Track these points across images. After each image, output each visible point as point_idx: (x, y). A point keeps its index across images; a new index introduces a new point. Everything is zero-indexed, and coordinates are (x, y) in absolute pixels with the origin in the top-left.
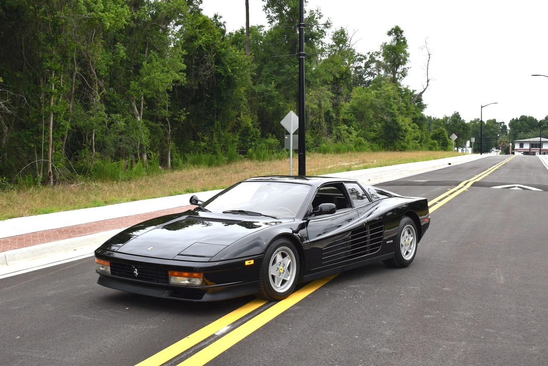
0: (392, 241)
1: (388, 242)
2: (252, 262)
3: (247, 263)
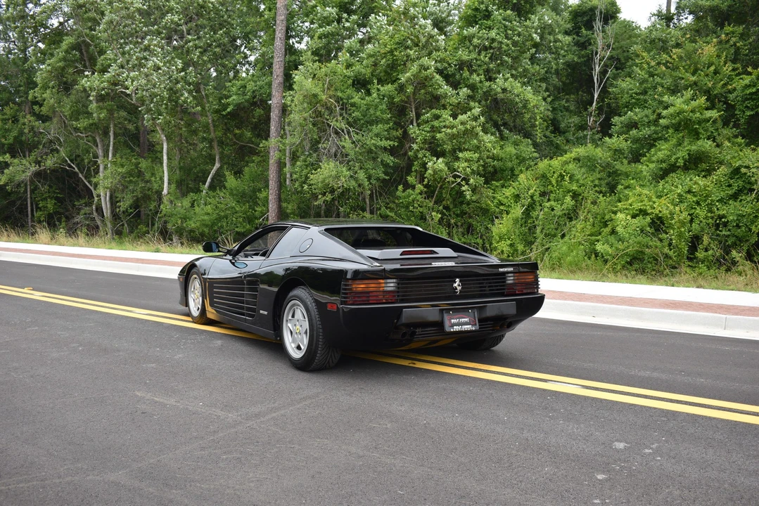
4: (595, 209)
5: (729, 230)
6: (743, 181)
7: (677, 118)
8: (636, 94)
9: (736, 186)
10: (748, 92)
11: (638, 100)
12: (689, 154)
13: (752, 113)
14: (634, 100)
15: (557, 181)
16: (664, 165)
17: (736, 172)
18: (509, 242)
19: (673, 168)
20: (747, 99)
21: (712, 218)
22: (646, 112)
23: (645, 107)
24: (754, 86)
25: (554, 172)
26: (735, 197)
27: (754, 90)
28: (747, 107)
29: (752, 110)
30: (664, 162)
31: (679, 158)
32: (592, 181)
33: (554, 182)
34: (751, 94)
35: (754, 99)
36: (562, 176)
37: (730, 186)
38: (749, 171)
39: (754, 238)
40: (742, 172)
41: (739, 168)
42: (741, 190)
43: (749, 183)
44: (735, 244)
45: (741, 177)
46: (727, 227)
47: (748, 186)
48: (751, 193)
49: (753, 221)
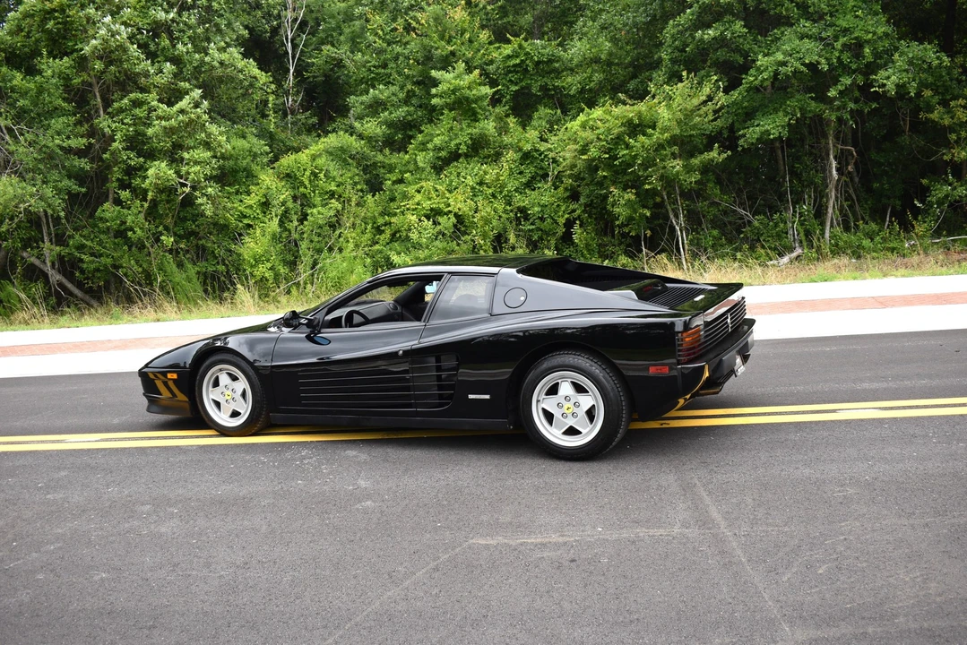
0: (487, 397)
1: (470, 397)
2: (175, 376)
3: (169, 376)
4: (362, 212)
5: (532, 224)
6: (535, 167)
7: (453, 96)
8: (374, 67)
9: (529, 171)
10: (511, 64)
11: (377, 74)
12: (471, 139)
13: (517, 88)
14: (373, 75)
15: (310, 181)
16: (443, 154)
17: (526, 157)
18: (269, 265)
19: (455, 156)
20: (510, 72)
21: (512, 211)
22: (393, 89)
23: (389, 83)
24: (517, 57)
25: (305, 170)
26: (529, 185)
27: (518, 61)
28: (511, 81)
29: (516, 84)
30: (443, 150)
31: (460, 144)
32: (351, 178)
33: (307, 183)
34: (515, 66)
35: (518, 72)
36: (315, 175)
37: (521, 173)
38: (540, 155)
39: (561, 231)
40: (533, 156)
41: (529, 152)
42: (533, 178)
43: (542, 168)
44: (541, 239)
45: (532, 162)
46: (528, 220)
47: (541, 172)
48: (544, 179)
49: (556, 212)
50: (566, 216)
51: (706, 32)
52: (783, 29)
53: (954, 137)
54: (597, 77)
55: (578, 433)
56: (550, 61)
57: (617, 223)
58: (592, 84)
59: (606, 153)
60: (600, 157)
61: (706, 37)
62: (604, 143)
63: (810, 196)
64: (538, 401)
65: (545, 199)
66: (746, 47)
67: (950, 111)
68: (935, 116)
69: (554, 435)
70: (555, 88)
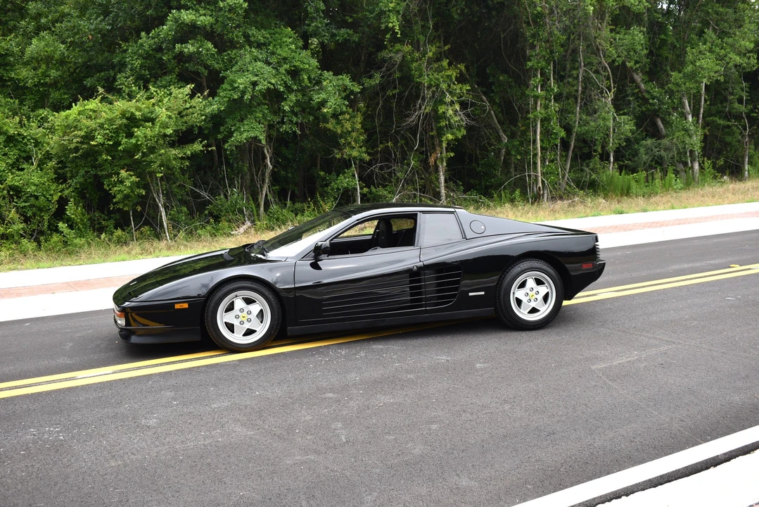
0: (483, 293)
1: (471, 294)
2: (186, 306)
3: (177, 306)
5: (25, 201)
6: (19, 149)
9: (13, 154)
17: (10, 140)
26: (16, 166)
37: (6, 155)
38: (23, 139)
39: (54, 207)
40: (17, 140)
41: (14, 137)
42: (17, 160)
43: (25, 151)
44: (34, 215)
45: (15, 146)
46: (20, 198)
47: (24, 155)
48: (27, 161)
49: (47, 191)
50: (59, 194)
51: (183, 45)
52: (234, 51)
53: (343, 141)
54: (54, 73)
55: (538, 311)
56: (6, 55)
57: (114, 200)
58: (47, 80)
59: (109, 140)
60: (104, 143)
61: (186, 50)
62: (108, 131)
63: (238, 182)
64: (514, 293)
65: (35, 180)
66: (209, 63)
67: (339, 122)
68: (330, 126)
69: (523, 314)
70: (11, 79)
